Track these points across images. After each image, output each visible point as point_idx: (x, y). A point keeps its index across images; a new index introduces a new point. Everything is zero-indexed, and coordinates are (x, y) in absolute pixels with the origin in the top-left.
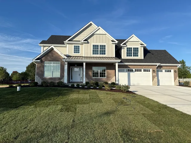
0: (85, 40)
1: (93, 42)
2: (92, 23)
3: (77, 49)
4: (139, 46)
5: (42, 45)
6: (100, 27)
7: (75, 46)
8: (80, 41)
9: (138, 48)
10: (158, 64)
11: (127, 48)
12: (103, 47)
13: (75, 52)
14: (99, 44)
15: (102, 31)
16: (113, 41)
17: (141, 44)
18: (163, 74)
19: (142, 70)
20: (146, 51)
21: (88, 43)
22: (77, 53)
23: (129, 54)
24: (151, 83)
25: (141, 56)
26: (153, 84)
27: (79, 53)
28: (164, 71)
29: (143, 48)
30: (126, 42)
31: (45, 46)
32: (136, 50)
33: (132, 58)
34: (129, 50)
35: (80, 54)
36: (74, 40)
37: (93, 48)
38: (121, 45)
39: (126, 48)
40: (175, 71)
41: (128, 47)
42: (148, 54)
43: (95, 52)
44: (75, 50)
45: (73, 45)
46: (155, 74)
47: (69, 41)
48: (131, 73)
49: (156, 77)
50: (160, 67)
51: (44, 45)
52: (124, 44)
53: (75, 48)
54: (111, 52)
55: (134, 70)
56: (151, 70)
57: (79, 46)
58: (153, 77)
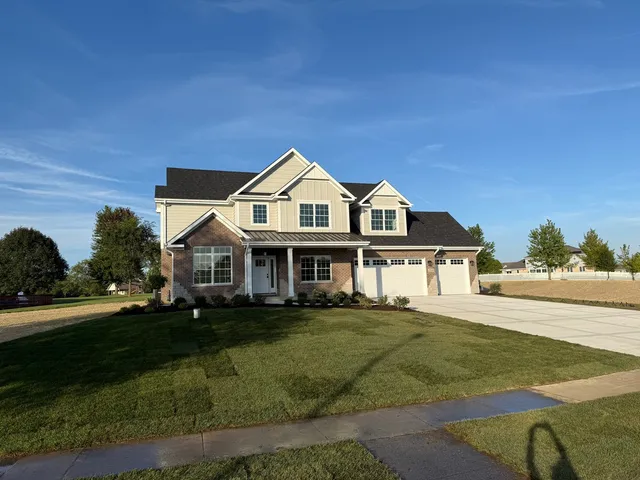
0: (283, 193)
1: (300, 197)
2: (295, 151)
3: (260, 214)
4: (397, 207)
5: (164, 201)
6: (315, 164)
7: (255, 206)
8: (269, 194)
9: (394, 211)
10: (438, 248)
11: (373, 211)
12: (323, 210)
13: (255, 221)
14: (314, 202)
15: (319, 172)
16: (344, 196)
17: (402, 203)
18: (446, 269)
19: (406, 261)
20: (411, 217)
21: (289, 199)
22: (260, 222)
23: (376, 225)
24: (425, 291)
25: (400, 228)
26: (430, 292)
27: (265, 222)
28: (448, 261)
29: (405, 211)
30: (370, 198)
31: (170, 204)
32: (391, 214)
33: (384, 232)
34: (376, 214)
35: (268, 224)
36: (253, 191)
37: (302, 212)
38: (361, 203)
39: (369, 210)
40: (471, 262)
41: (375, 207)
42: (414, 223)
43: (306, 220)
44: (255, 216)
45: (252, 203)
46: (432, 270)
47: (241, 193)
48: (384, 270)
49: (435, 277)
50: (442, 253)
51: (170, 200)
52: (367, 201)
53: (255, 211)
54: (339, 221)
55: (389, 261)
56: (424, 261)
57: (265, 206)
58: (429, 276)
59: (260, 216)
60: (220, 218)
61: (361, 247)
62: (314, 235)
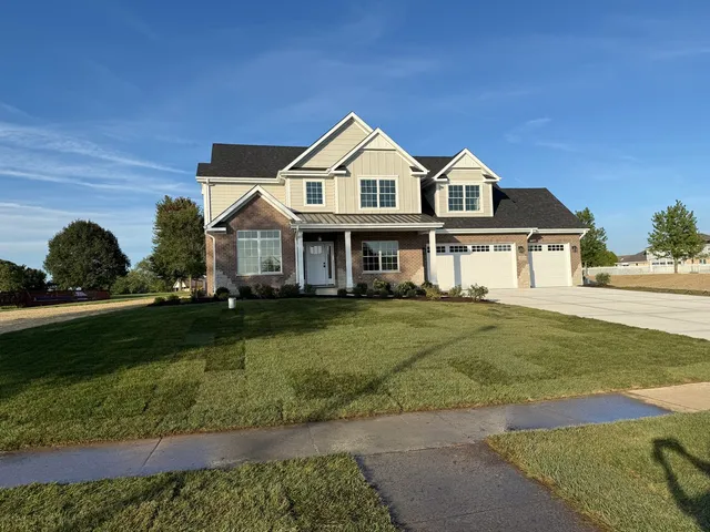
0: (340, 168)
1: (362, 171)
2: (355, 117)
3: (314, 194)
4: (481, 182)
5: (206, 179)
6: (378, 130)
7: (308, 184)
8: (325, 169)
9: (478, 187)
10: (532, 231)
11: (450, 188)
12: (389, 187)
13: (309, 202)
14: (378, 178)
15: (384, 141)
16: (414, 169)
17: (487, 177)
18: (542, 258)
19: (491, 247)
20: (499, 195)
21: (348, 174)
22: (315, 202)
23: (454, 205)
24: (514, 283)
25: (485, 207)
26: (521, 284)
27: (321, 202)
28: (545, 247)
29: (490, 186)
30: (448, 171)
31: (214, 184)
32: (473, 191)
33: (464, 213)
34: (455, 191)
35: (324, 204)
36: (305, 166)
37: (363, 190)
38: (435, 178)
39: (446, 186)
40: (574, 248)
41: (453, 183)
42: (503, 202)
43: (367, 200)
44: (308, 196)
45: (305, 181)
46: (524, 258)
47: (292, 169)
48: (463, 257)
49: (527, 266)
50: (536, 237)
51: (213, 179)
52: (443, 176)
53: (308, 190)
54: (408, 200)
55: (470, 247)
56: (513, 247)
57: (320, 184)
58: (520, 265)
59: (314, 196)
60: (265, 196)
61: (433, 229)
62: (376, 217)
